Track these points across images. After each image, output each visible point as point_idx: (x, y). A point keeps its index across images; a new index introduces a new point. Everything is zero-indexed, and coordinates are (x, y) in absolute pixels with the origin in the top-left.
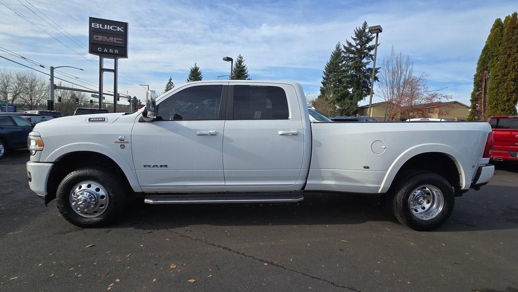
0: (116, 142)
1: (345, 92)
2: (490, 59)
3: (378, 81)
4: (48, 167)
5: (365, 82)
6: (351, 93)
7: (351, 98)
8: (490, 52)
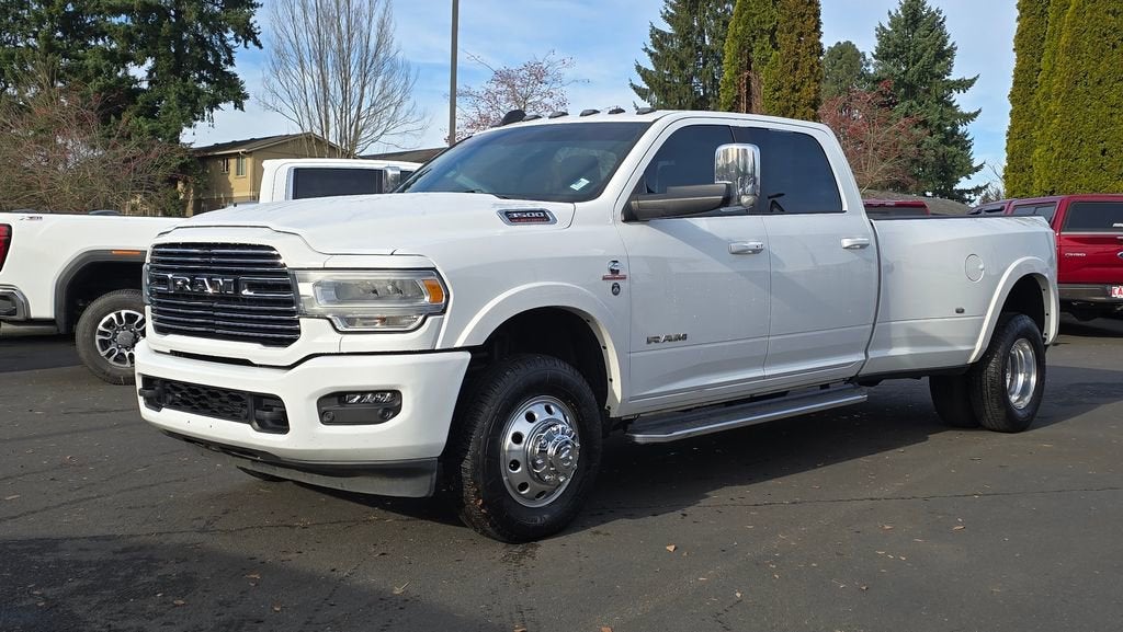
0: (604, 279)
1: (120, 81)
2: (754, 38)
3: (257, 43)
4: (464, 360)
5: (202, 43)
6: (145, 85)
7: (150, 112)
8: (755, 19)
